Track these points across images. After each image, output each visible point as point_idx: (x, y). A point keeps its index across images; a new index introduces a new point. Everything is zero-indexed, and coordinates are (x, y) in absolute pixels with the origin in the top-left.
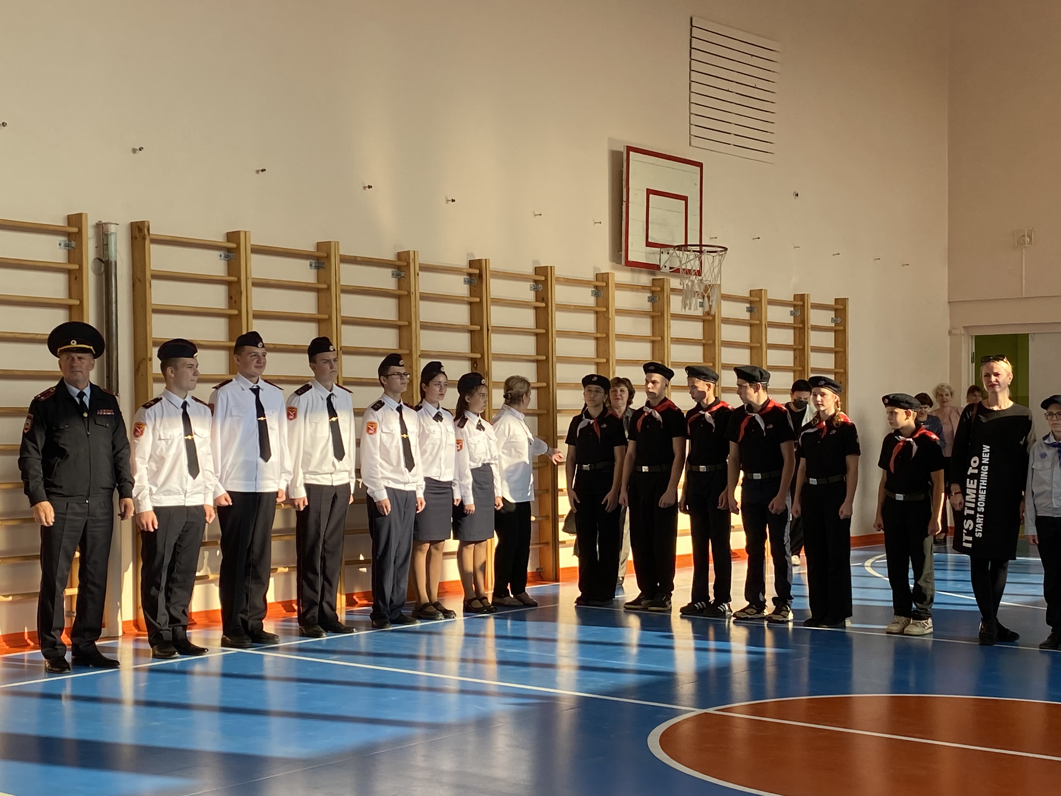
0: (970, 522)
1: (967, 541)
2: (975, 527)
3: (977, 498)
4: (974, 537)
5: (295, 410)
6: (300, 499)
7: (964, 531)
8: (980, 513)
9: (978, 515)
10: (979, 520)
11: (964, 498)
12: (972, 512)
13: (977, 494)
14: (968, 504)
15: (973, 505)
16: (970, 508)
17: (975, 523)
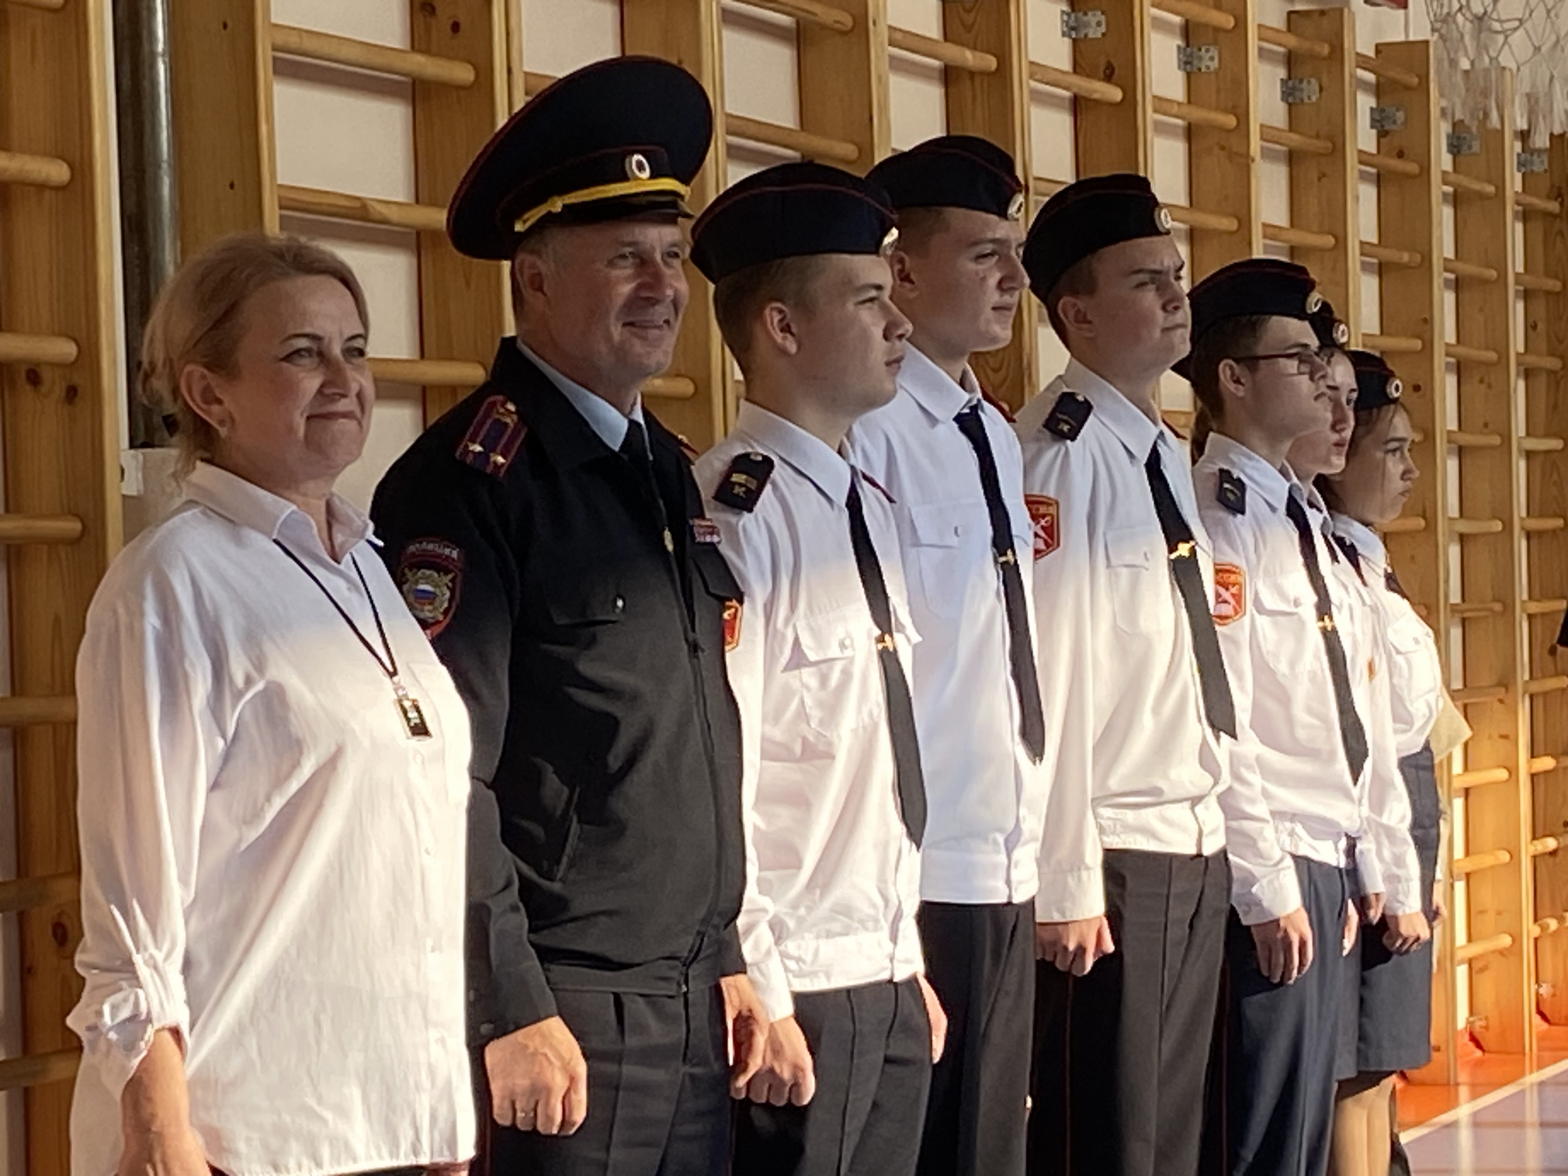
5: (1052, 510)
6: (1088, 921)
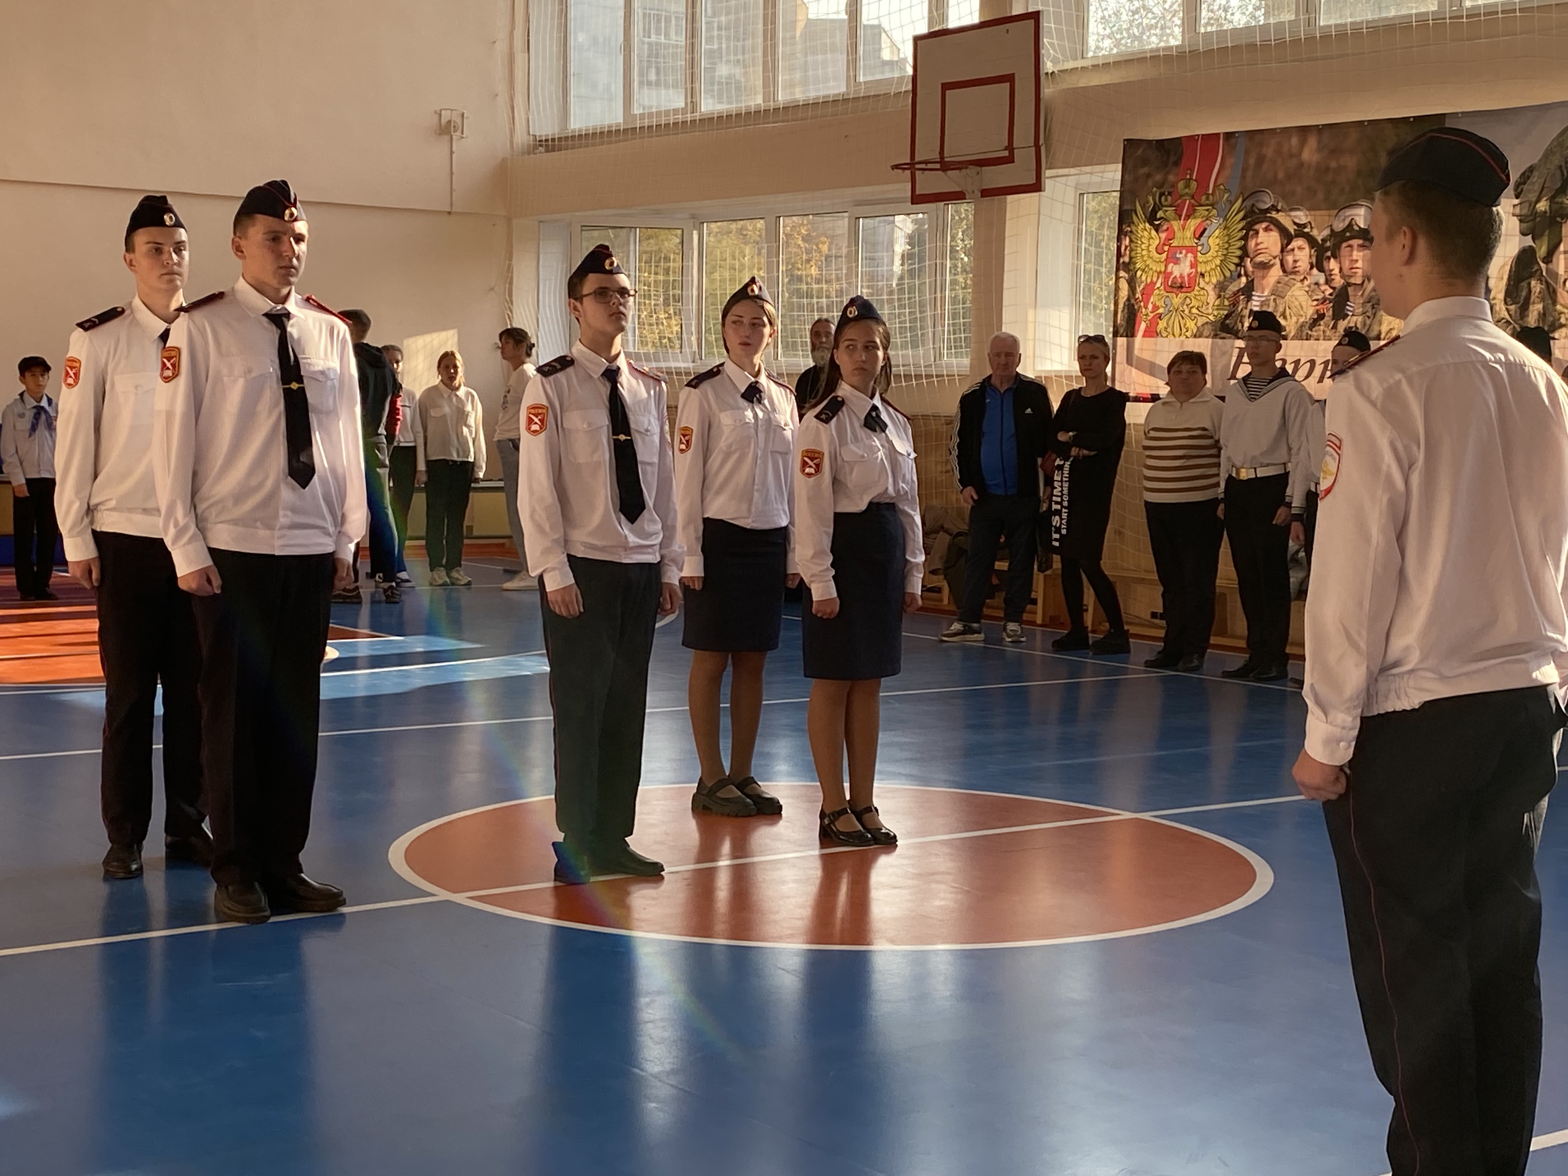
0: (1057, 518)
1: (1056, 540)
2: (1061, 523)
3: (1062, 491)
4: (1061, 535)
7: (1053, 529)
8: (1065, 508)
9: (1064, 510)
10: (1064, 516)
11: (1052, 491)
12: (1059, 507)
13: (1062, 487)
14: (1054, 498)
15: (1059, 499)
16: (1057, 503)
17: (1061, 519)
